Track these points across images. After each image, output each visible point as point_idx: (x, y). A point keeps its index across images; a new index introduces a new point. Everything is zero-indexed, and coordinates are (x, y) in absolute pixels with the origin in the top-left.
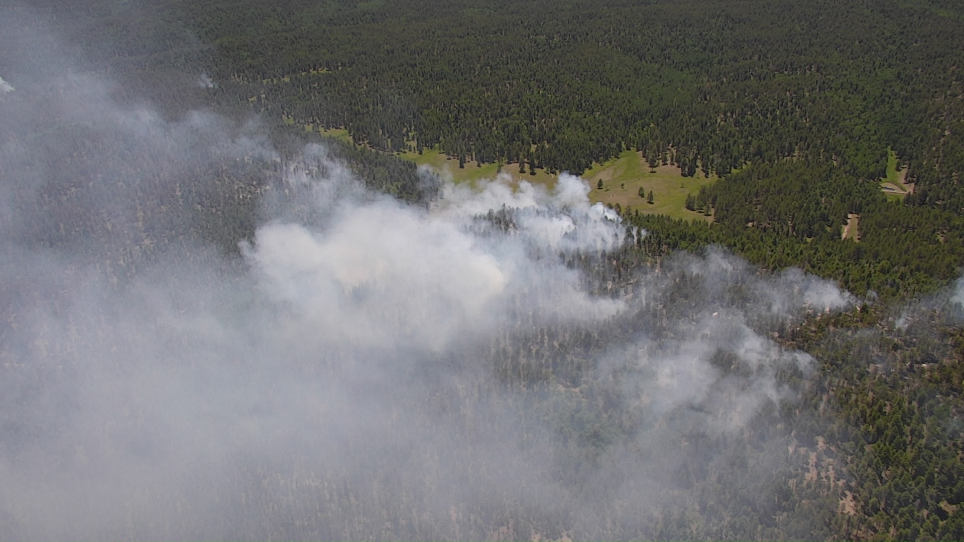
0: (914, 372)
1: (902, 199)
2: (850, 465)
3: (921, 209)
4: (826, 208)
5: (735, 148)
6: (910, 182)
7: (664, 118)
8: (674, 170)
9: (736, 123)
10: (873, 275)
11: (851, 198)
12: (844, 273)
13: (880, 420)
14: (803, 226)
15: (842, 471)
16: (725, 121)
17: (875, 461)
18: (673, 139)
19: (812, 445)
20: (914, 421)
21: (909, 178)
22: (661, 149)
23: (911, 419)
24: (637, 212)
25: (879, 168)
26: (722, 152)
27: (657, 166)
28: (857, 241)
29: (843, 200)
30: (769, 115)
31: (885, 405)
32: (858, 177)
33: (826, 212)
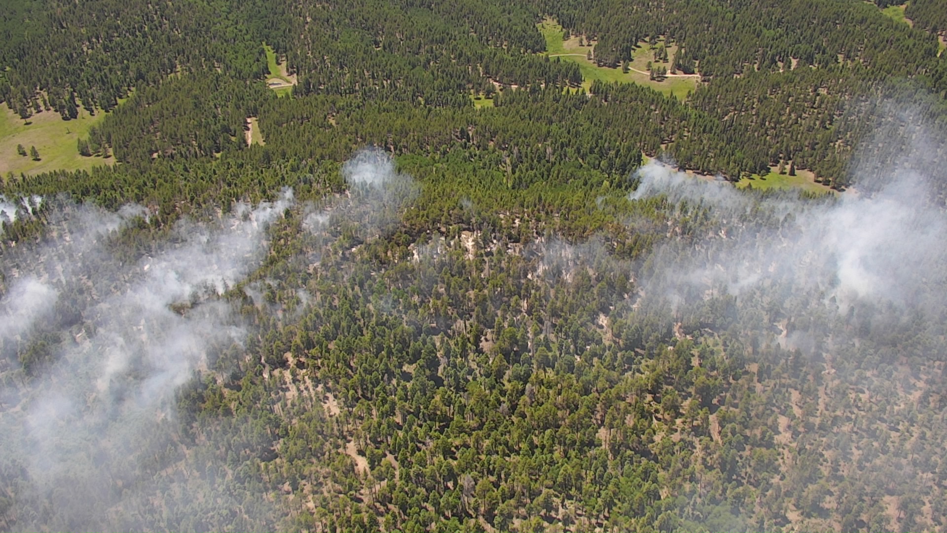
0: (347, 259)
1: (290, 91)
2: (322, 369)
3: (308, 98)
4: (224, 120)
5: (112, 76)
6: (292, 74)
7: (20, 58)
8: (52, 116)
9: (106, 48)
10: (286, 177)
11: (245, 103)
12: (260, 182)
13: (334, 316)
14: (209, 143)
15: (317, 377)
16: (93, 48)
17: (341, 355)
18: (39, 80)
19: (284, 364)
20: (361, 304)
21: (290, 70)
22: (29, 96)
23: (358, 303)
24: (22, 175)
25: (261, 66)
26: (100, 83)
27: (30, 116)
28: (263, 144)
29: (238, 108)
30: (138, 33)
31: (333, 299)
32: (245, 80)
33: (226, 123)
